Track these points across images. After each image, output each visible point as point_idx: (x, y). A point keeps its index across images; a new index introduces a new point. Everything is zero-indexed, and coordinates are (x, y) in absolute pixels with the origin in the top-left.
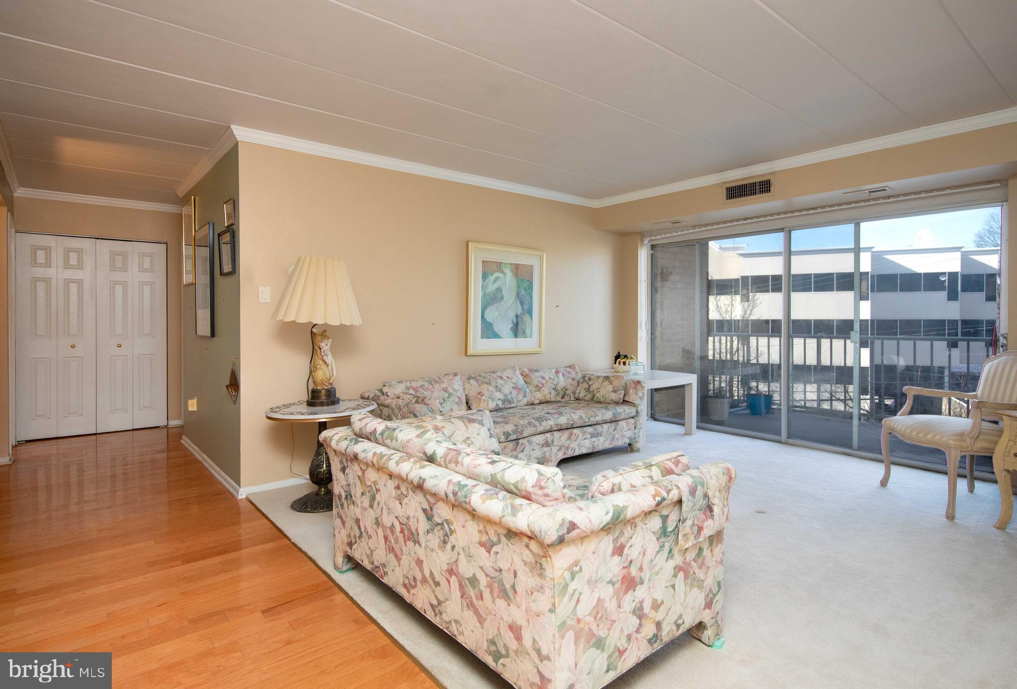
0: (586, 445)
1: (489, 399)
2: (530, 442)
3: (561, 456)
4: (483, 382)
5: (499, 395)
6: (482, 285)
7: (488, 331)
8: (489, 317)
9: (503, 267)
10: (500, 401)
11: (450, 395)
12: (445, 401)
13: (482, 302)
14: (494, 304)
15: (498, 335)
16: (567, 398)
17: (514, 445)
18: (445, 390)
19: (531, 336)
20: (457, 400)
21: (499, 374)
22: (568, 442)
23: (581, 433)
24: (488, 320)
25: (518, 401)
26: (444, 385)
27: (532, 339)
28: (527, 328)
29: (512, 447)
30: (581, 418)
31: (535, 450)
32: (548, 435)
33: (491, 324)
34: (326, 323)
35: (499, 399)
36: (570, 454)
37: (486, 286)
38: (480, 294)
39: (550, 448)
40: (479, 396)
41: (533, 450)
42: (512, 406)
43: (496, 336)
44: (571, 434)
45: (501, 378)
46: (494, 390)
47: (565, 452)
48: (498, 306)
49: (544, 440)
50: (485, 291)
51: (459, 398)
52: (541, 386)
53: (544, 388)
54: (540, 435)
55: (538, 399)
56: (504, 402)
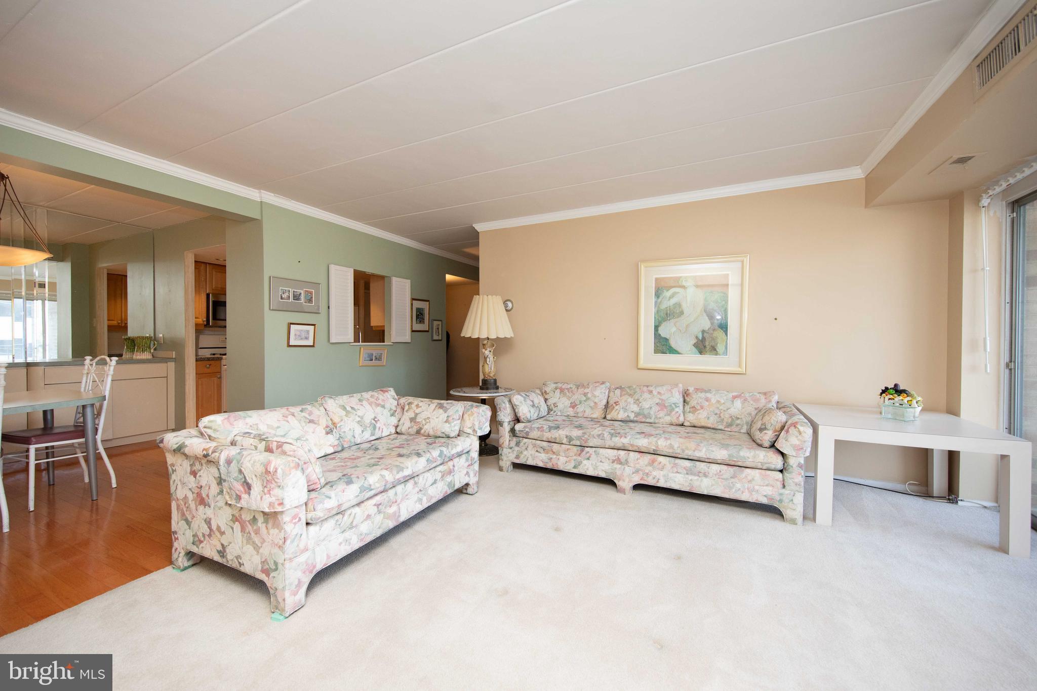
0: (677, 480)
1: (621, 410)
2: (597, 454)
3: (637, 480)
4: (627, 393)
5: (635, 408)
6: (656, 302)
7: (663, 346)
8: (663, 332)
9: (682, 281)
10: (633, 414)
11: (588, 399)
12: (581, 403)
13: (655, 318)
14: (671, 319)
15: (676, 351)
16: (734, 428)
17: (578, 450)
18: (585, 394)
19: (725, 353)
20: (592, 404)
21: (651, 388)
22: (650, 468)
23: (670, 463)
24: (663, 335)
25: (656, 417)
26: (586, 391)
27: (728, 356)
28: (718, 345)
29: (576, 452)
30: (671, 446)
31: (603, 462)
32: (622, 453)
33: (666, 340)
34: (497, 337)
35: (632, 412)
36: (650, 481)
37: (661, 302)
38: (653, 310)
39: (623, 467)
40: (614, 405)
41: (601, 461)
42: (647, 421)
43: (672, 351)
44: (653, 461)
45: (651, 392)
46: (632, 402)
47: (642, 477)
48: (676, 322)
49: (615, 456)
50: (659, 307)
51: (595, 403)
52: (699, 407)
53: (701, 411)
54: (612, 450)
55: (688, 421)
56: (637, 415)
